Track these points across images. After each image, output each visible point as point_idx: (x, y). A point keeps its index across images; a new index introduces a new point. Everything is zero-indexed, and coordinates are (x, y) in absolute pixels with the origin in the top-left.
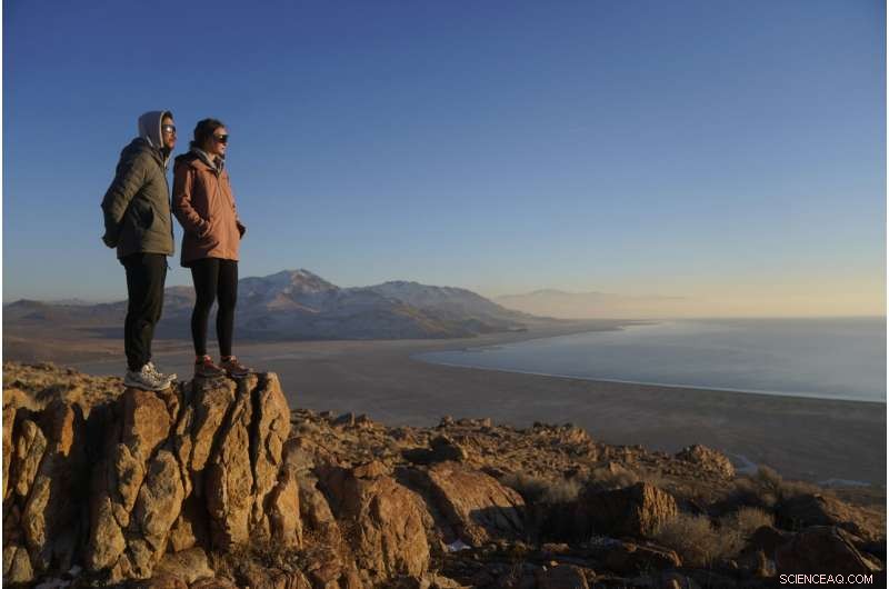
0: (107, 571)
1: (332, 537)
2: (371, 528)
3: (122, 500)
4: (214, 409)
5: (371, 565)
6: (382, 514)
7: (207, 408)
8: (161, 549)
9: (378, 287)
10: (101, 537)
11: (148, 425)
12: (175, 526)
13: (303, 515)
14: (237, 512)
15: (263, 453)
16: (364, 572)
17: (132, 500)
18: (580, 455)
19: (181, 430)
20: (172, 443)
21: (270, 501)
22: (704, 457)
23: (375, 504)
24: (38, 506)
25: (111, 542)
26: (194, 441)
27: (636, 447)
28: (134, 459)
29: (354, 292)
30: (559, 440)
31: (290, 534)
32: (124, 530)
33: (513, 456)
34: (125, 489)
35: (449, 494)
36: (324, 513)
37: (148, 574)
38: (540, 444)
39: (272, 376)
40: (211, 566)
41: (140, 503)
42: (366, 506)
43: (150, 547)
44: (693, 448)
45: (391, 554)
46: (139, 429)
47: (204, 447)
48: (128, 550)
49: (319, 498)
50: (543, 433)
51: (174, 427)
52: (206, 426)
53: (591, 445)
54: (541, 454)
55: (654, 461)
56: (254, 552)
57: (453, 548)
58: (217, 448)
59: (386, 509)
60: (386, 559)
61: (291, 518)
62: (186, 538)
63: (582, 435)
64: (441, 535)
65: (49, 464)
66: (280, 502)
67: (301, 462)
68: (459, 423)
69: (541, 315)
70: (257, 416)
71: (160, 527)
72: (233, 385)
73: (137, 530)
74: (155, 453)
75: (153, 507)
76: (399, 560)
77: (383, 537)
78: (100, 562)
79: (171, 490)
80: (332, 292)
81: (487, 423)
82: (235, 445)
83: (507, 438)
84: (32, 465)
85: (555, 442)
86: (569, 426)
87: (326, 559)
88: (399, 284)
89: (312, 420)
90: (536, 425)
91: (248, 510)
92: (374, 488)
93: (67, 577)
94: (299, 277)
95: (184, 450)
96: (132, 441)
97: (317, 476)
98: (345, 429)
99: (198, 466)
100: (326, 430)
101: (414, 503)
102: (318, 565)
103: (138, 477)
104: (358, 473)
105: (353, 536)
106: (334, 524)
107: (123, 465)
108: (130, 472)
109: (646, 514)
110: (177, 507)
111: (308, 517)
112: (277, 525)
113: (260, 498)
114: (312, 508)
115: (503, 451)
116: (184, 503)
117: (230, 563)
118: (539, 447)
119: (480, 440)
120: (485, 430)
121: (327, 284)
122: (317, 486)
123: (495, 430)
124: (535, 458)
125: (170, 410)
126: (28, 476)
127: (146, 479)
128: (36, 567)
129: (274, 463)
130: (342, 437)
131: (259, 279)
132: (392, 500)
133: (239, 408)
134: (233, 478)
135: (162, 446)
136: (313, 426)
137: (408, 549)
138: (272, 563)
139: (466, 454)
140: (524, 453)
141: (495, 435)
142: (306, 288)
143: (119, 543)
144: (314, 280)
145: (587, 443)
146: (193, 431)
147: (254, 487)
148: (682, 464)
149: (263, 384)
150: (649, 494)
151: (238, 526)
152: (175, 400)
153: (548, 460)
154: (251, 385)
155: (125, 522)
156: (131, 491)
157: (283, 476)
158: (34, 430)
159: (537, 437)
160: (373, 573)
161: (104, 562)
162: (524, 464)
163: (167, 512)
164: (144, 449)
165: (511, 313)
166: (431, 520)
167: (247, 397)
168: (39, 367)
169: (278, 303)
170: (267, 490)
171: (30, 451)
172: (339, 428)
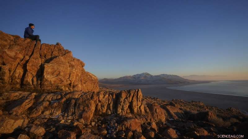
0: (119, 114)
1: (149, 114)
2: (155, 113)
3: (121, 105)
4: (132, 94)
5: (155, 119)
6: (157, 111)
7: (131, 94)
8: (126, 112)
9: (160, 75)
10: (118, 109)
11: (124, 95)
12: (127, 109)
13: (145, 110)
14: (135, 108)
15: (138, 100)
16: (154, 120)
17: (122, 105)
18: (203, 107)
19: (128, 96)
20: (127, 98)
21: (140, 107)
22: (234, 110)
23: (156, 110)
24: (111, 105)
25: (120, 111)
26: (129, 98)
27: (216, 107)
28: (122, 100)
29: (156, 76)
30: (197, 105)
31: (143, 112)
32: (121, 109)
33: (187, 107)
34: (121, 104)
35: (170, 111)
36: (148, 110)
37: (124, 115)
38: (193, 105)
39: (139, 89)
40: (132, 115)
41: (123, 106)
42: (154, 110)
43: (124, 111)
44: (231, 108)
45: (159, 118)
46: (123, 96)
47: (131, 99)
48: (122, 112)
49: (147, 108)
50: (194, 103)
51: (127, 96)
52: (131, 96)
53: (205, 106)
54: (193, 107)
55: (220, 110)
56: (138, 114)
57: (171, 119)
58: (132, 99)
59: (158, 111)
60: (158, 119)
61: (143, 110)
62: (129, 111)
63: (203, 104)
64: (169, 117)
65: (112, 100)
66: (141, 107)
67: (144, 102)
68: (176, 100)
69: (191, 80)
70: (138, 95)
71: (125, 109)
72: (134, 91)
73: (123, 109)
74: (125, 99)
75: (124, 106)
76: (160, 119)
77: (157, 115)
78: (118, 113)
79: (127, 104)
80: (152, 76)
81: (182, 100)
82: (135, 99)
83: (186, 103)
84: (111, 100)
85: (196, 105)
86: (199, 102)
87: (148, 117)
88: (163, 75)
89: (149, 98)
90: (192, 101)
91: (137, 108)
92: (156, 107)
93: (114, 114)
94: (146, 74)
95: (128, 99)
96: (122, 97)
97: (147, 105)
98: (154, 100)
99: (130, 101)
100: (151, 100)
101: (164, 111)
102: (147, 117)
103: (123, 102)
104: (153, 105)
105: (153, 114)
106: (149, 112)
107: (121, 100)
108: (122, 101)
109: (209, 117)
110: (127, 107)
111: (146, 111)
112: (141, 111)
113: (138, 107)
114: (146, 110)
115: (185, 106)
116: (128, 106)
117: (134, 115)
118: (193, 106)
119: (180, 104)
120: (181, 102)
121: (151, 75)
122: (147, 106)
123: (183, 102)
124: (192, 108)
125: (126, 94)
126: (110, 101)
127: (124, 103)
128: (111, 112)
129: (140, 101)
130: (154, 101)
131: (139, 74)
132: (159, 109)
133: (135, 94)
134: (135, 103)
135: (126, 98)
136: (149, 99)
137: (162, 117)
138: (140, 116)
139: (176, 106)
140: (190, 107)
141: (183, 103)
142: (147, 76)
143: (120, 110)
144: (148, 74)
145: (204, 105)
146: (129, 96)
147: (137, 105)
148: (228, 111)
149: (138, 90)
150: (210, 114)
151: (135, 110)
152: (127, 92)
153: (195, 108)
154: (137, 91)
155: (121, 108)
156: (122, 104)
157: (142, 104)
158: (111, 95)
159: (192, 104)
160: (156, 120)
161: (119, 113)
162: (190, 109)
163: (126, 107)
164: (123, 98)
165: (186, 79)
166: (167, 115)
167: (136, 92)
168: (107, 88)
169: (142, 78)
170: (139, 106)
171: (110, 98)
172: (153, 100)
